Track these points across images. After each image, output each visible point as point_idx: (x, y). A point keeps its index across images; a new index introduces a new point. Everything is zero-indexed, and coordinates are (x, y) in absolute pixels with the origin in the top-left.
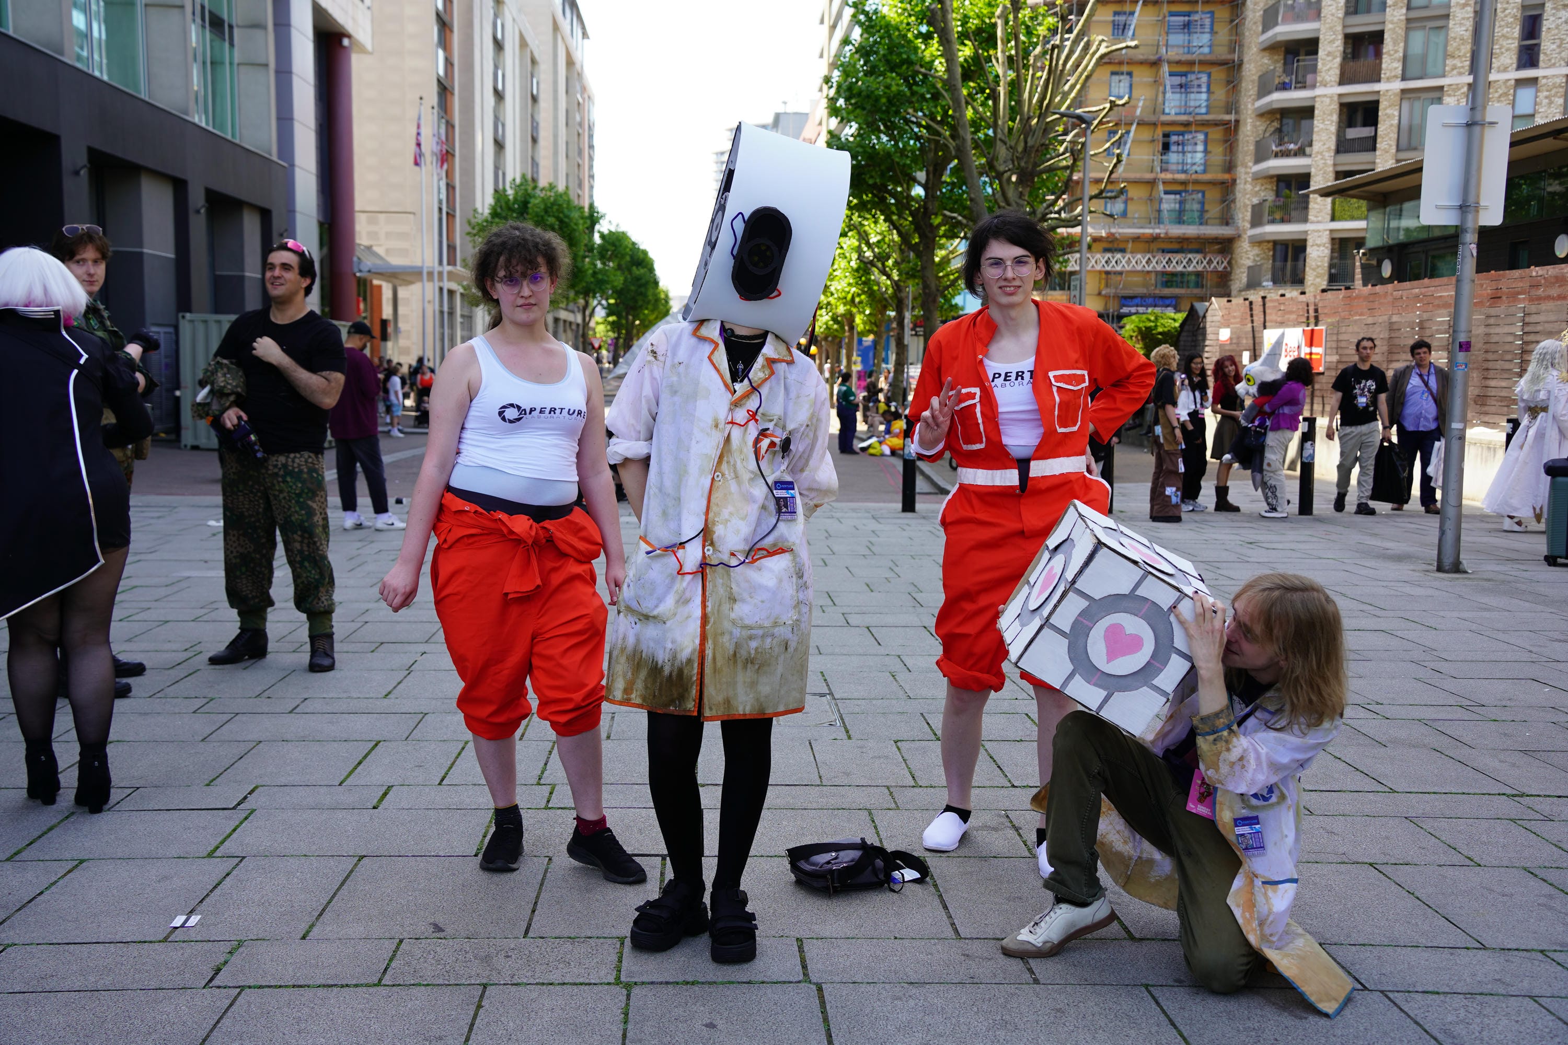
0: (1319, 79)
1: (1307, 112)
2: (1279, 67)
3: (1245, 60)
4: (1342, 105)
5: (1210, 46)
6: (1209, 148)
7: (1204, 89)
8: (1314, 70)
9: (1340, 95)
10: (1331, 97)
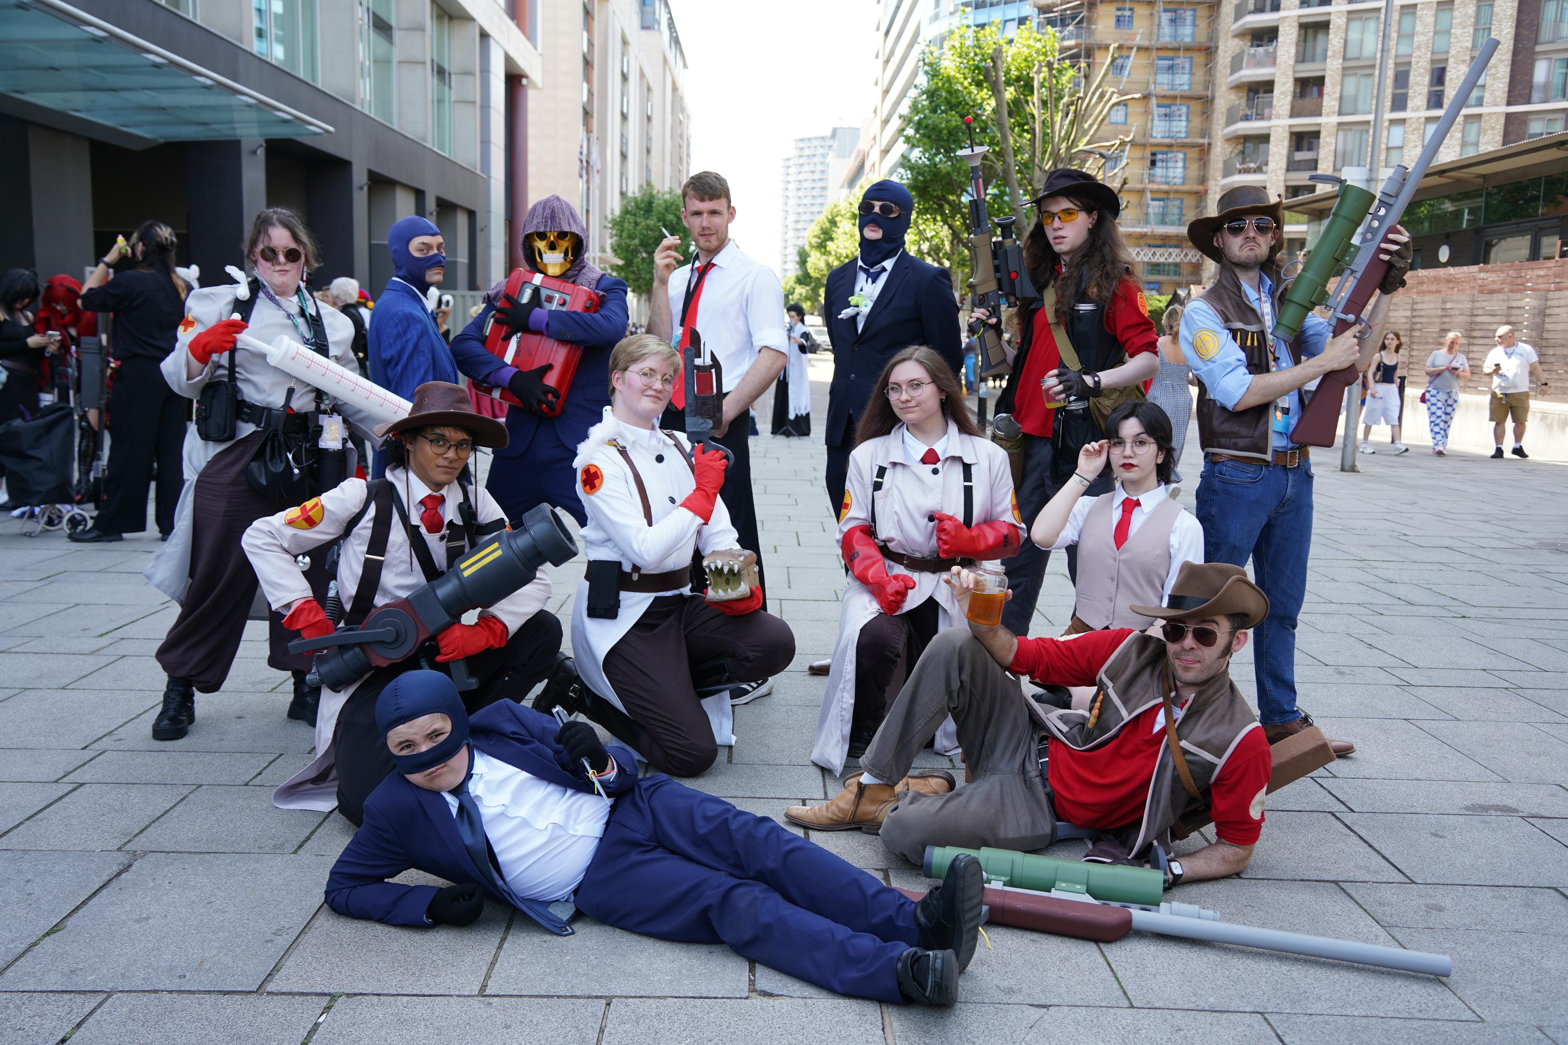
0: (1274, 112)
1: (1264, 138)
2: (1243, 102)
3: (1217, 95)
4: (1292, 134)
5: (1190, 84)
6: (1187, 165)
7: (1184, 118)
8: (1270, 105)
9: (1290, 126)
10: (1283, 127)
